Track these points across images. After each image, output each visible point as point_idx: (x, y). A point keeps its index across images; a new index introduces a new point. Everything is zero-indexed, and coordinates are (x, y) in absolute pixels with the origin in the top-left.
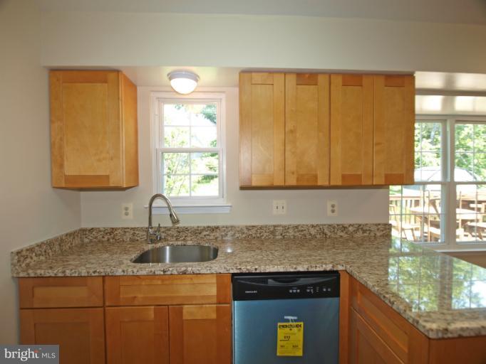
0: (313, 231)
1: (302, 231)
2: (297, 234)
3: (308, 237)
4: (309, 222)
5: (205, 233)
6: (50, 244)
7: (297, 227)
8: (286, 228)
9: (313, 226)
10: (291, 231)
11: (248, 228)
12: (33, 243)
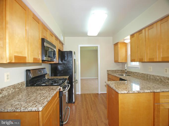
0: (158, 78)
1: (155, 77)
2: (153, 78)
3: (156, 80)
4: (157, 75)
5: (135, 73)
6: (113, 71)
7: (153, 75)
8: (150, 75)
9: (158, 76)
10: (152, 76)
11: (142, 74)
12: (110, 70)
